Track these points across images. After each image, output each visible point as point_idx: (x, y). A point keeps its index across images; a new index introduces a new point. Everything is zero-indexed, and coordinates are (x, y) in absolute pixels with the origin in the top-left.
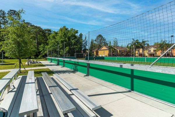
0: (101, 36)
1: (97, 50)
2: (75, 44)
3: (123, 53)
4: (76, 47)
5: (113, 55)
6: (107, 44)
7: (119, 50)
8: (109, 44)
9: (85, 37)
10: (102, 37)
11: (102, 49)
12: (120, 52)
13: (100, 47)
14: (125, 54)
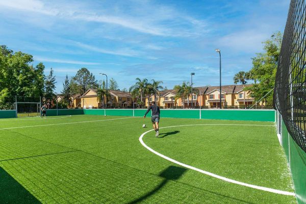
0: (87, 70)
1: (79, 97)
2: (24, 84)
3: (125, 101)
4: (28, 91)
5: (108, 106)
6: (97, 86)
7: (119, 98)
8: (102, 86)
9: (50, 70)
10: (88, 72)
11: (87, 95)
12: (119, 100)
13: (84, 90)
14: (128, 103)
